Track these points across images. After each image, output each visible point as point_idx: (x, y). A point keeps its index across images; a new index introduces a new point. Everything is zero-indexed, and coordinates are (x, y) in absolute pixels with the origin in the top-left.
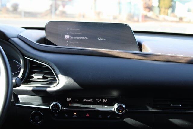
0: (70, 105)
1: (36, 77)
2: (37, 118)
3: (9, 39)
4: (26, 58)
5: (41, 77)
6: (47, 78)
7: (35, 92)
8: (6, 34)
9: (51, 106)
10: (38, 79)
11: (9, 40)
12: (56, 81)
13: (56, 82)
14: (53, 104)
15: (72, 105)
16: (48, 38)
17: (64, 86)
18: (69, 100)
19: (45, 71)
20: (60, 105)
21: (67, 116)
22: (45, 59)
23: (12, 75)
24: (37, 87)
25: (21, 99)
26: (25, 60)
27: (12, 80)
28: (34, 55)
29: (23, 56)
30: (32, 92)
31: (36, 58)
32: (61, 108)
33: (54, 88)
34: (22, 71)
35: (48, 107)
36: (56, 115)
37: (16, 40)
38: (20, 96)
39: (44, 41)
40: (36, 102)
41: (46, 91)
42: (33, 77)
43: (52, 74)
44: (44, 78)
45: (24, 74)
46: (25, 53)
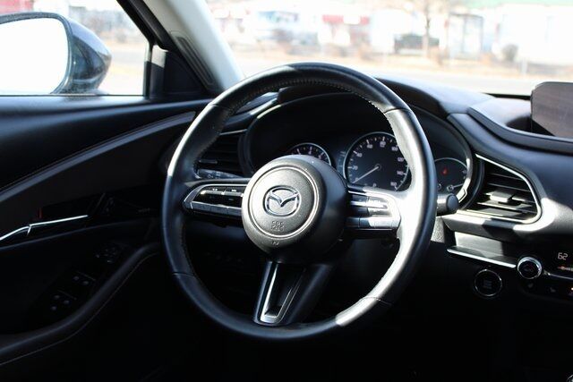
0: (563, 268)
1: (496, 198)
2: (488, 284)
3: (449, 114)
4: (477, 156)
5: (505, 200)
6: (518, 203)
7: (490, 230)
8: (444, 105)
9: (519, 264)
10: (500, 203)
11: (448, 118)
12: (536, 210)
13: (535, 215)
14: (524, 260)
15: (568, 269)
16: (536, 119)
17: (552, 224)
18: (562, 257)
19: (515, 187)
20: (539, 265)
21: (553, 291)
22: (518, 161)
23: (436, 188)
24: (493, 219)
25: (460, 240)
26: (475, 161)
27: (436, 198)
28: (494, 151)
29: (473, 151)
30: (483, 230)
31: (499, 158)
32: (542, 272)
33: (528, 226)
34: (467, 182)
35: (513, 266)
36: (530, 286)
38: (458, 236)
39: (526, 123)
40: (488, 252)
41: (511, 231)
42: (487, 198)
43: (528, 196)
44: (511, 202)
45: (470, 189)
46: (477, 145)
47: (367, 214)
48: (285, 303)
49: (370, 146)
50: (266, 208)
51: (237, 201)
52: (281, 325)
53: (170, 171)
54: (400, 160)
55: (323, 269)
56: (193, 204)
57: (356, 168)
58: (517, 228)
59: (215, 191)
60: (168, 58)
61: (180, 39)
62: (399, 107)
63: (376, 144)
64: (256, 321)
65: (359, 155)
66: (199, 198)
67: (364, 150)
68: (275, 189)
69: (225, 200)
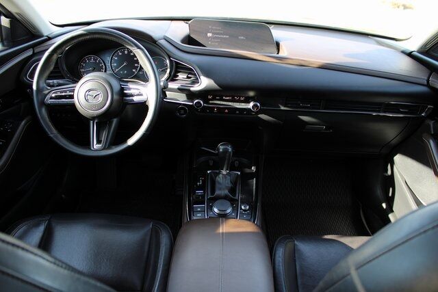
0: (211, 102)
1: (181, 76)
2: (182, 112)
3: (157, 41)
4: (171, 59)
5: (185, 76)
6: (191, 78)
7: (181, 90)
8: (153, 37)
9: (194, 103)
10: (183, 78)
11: (157, 43)
12: (199, 81)
13: (198, 83)
14: (196, 101)
15: (213, 102)
16: (192, 36)
18: (210, 97)
19: (189, 71)
20: (202, 102)
21: (208, 111)
22: (189, 61)
24: (181, 85)
25: (168, 95)
26: (171, 61)
28: (179, 56)
29: (169, 57)
30: (178, 90)
31: (181, 59)
32: (203, 105)
33: (196, 88)
34: (168, 71)
35: (192, 104)
36: (199, 111)
37: (163, 42)
38: (167, 93)
40: (181, 99)
41: (189, 90)
42: (178, 76)
43: (195, 75)
44: (188, 78)
45: (170, 73)
46: (171, 55)
47: (132, 96)
48: (103, 139)
49: (120, 54)
50: (87, 100)
51: (72, 97)
52: (104, 149)
53: (34, 87)
54: (135, 59)
55: (115, 121)
56: (50, 101)
57: (115, 65)
58: (192, 89)
59: (59, 94)
60: (11, 23)
61: (17, 14)
62: (139, 48)
63: (123, 53)
64: (92, 148)
65: (116, 58)
66: (51, 98)
67: (118, 56)
68: (89, 90)
69: (65, 97)
